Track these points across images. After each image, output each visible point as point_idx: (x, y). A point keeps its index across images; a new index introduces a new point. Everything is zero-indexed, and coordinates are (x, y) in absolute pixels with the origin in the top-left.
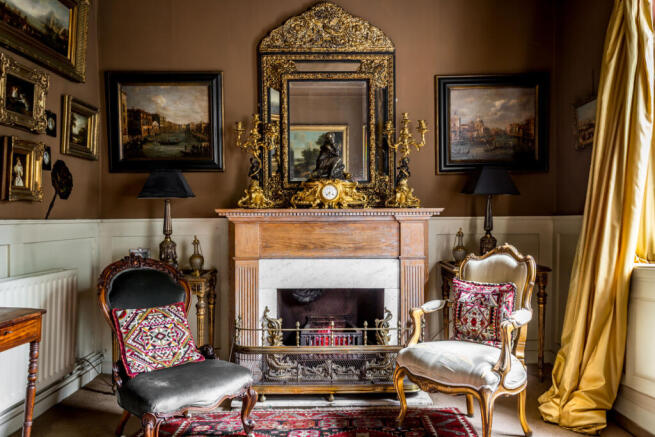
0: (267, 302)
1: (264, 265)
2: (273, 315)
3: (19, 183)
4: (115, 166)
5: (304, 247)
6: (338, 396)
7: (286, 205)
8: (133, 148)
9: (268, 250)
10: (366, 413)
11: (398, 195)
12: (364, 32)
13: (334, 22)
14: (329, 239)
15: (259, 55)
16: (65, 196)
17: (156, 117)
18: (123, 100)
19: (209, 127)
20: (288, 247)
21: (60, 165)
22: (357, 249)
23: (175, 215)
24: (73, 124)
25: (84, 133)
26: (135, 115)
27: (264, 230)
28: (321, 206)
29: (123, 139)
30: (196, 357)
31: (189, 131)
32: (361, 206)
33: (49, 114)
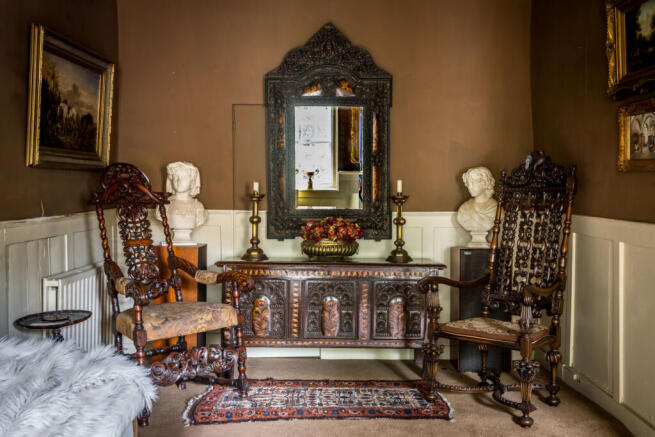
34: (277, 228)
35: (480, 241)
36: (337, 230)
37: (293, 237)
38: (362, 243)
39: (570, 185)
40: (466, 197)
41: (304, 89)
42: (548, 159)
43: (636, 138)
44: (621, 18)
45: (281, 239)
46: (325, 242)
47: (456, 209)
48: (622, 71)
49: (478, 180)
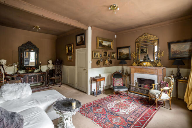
0: (136, 79)
1: (135, 74)
2: (136, 81)
3: (105, 63)
4: (118, 59)
5: (141, 72)
6: (143, 95)
7: (139, 66)
8: (120, 57)
9: (135, 72)
10: (146, 99)
11: (158, 64)
12: (153, 37)
13: (147, 36)
14: (145, 71)
15: (136, 43)
16: (111, 64)
17: (122, 53)
18: (118, 51)
19: (129, 54)
20: (138, 72)
21: (111, 60)
22: (150, 73)
23: (124, 66)
24: (112, 55)
25: (114, 56)
26: (120, 53)
27: (135, 69)
28: (143, 66)
29: (119, 56)
30: (122, 85)
31: (126, 54)
32: (151, 66)
33: (109, 55)
34: (20, 69)
35: (51, 69)
36: (32, 69)
37: (23, 70)
38: (35, 70)
39: (62, 62)
40: (49, 63)
41: (26, 50)
42: (60, 60)
43: (69, 58)
44: (67, 47)
45: (21, 70)
46: (30, 70)
47: (47, 65)
48: (68, 52)
49: (50, 62)
